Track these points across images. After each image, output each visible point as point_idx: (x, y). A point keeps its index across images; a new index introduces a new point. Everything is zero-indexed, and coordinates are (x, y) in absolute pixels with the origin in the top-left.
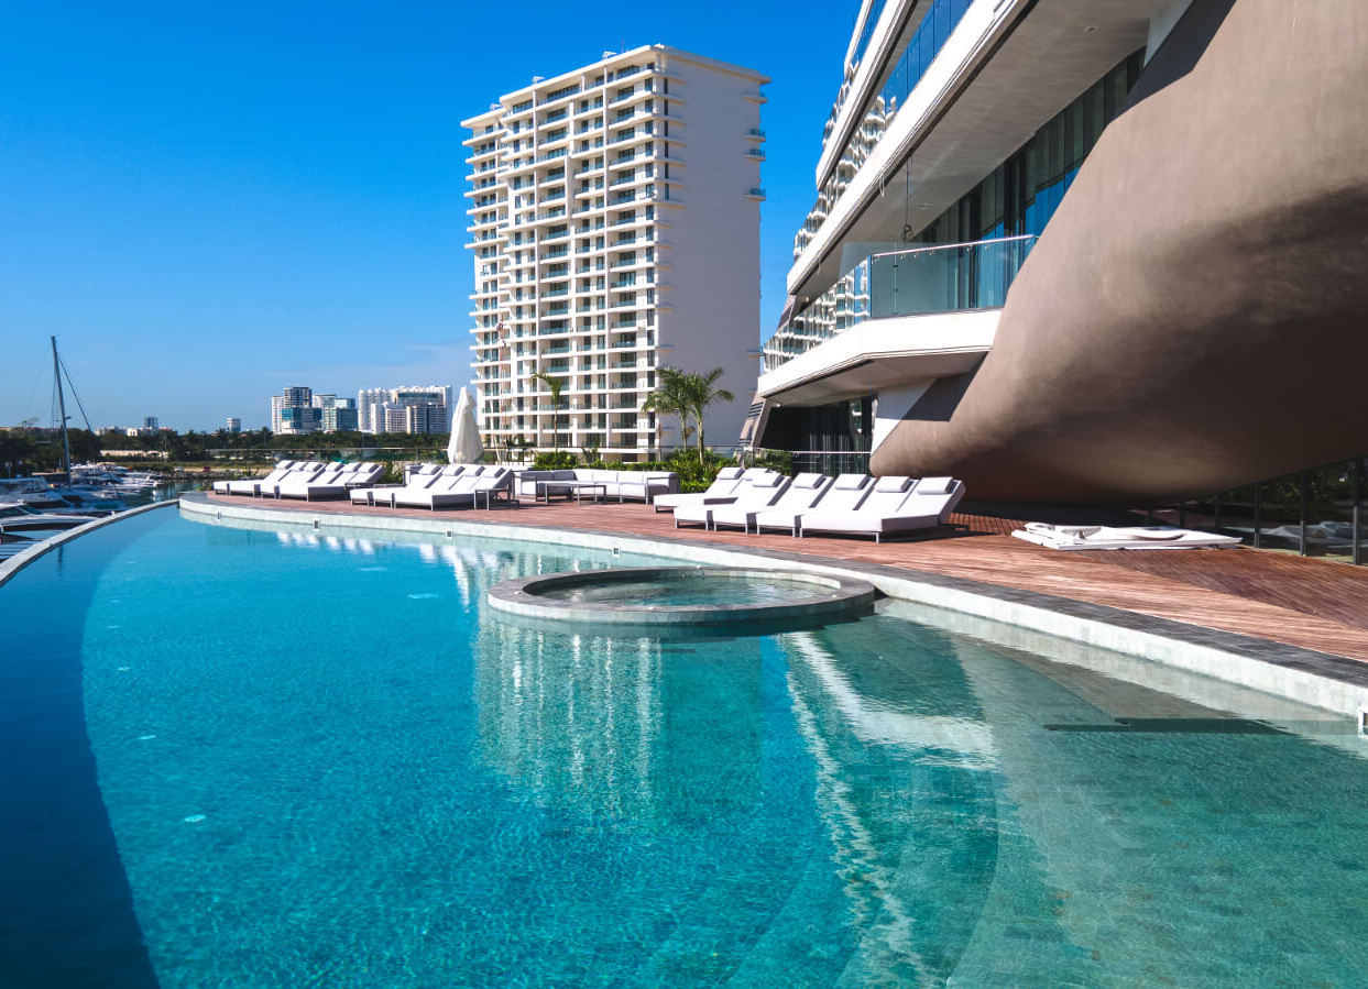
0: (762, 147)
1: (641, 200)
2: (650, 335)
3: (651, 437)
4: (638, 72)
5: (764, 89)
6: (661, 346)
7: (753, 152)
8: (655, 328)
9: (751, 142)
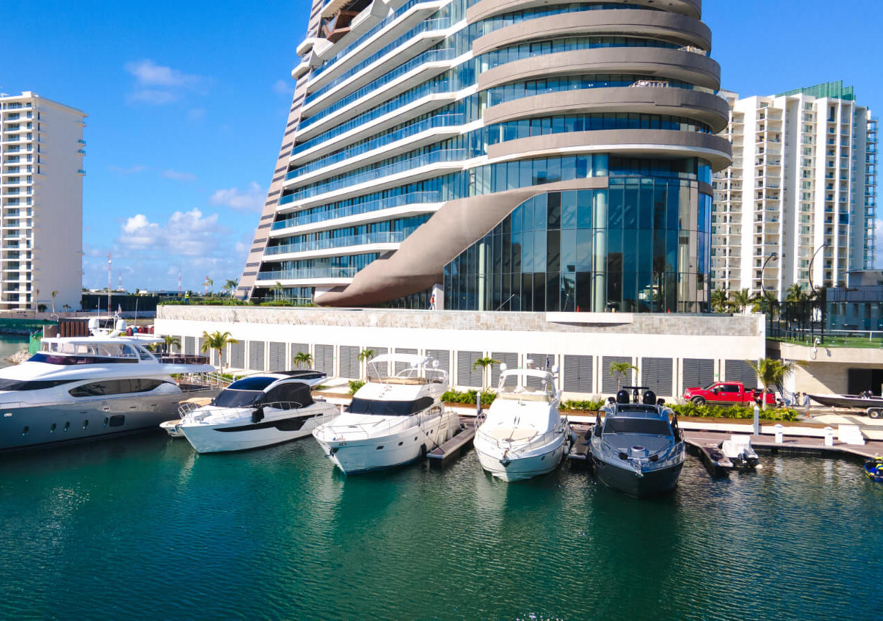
0: (84, 149)
1: (23, 172)
2: (28, 242)
3: (28, 296)
4: (21, 107)
5: (85, 120)
6: (36, 248)
7: (79, 151)
8: (32, 239)
9: (79, 146)
